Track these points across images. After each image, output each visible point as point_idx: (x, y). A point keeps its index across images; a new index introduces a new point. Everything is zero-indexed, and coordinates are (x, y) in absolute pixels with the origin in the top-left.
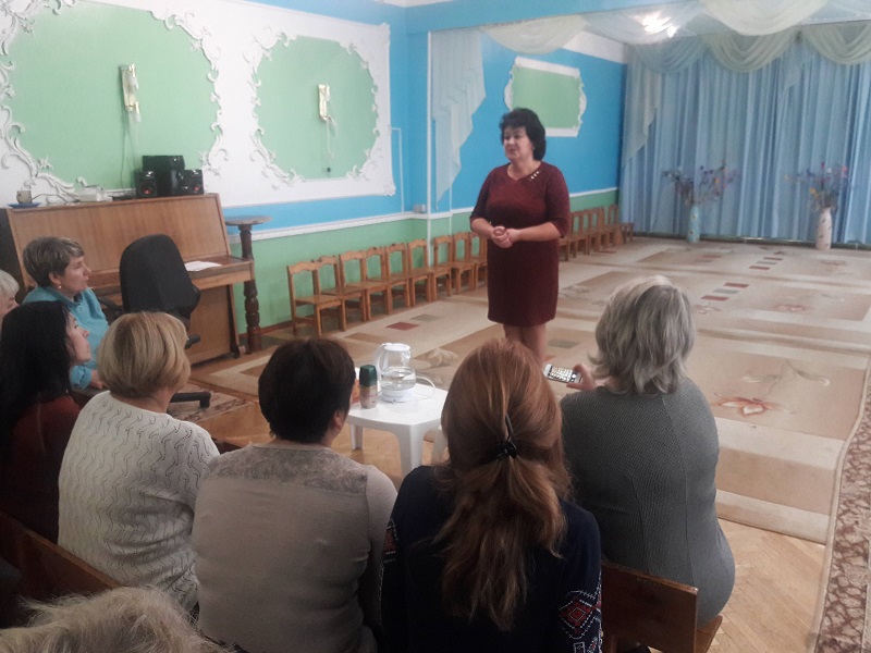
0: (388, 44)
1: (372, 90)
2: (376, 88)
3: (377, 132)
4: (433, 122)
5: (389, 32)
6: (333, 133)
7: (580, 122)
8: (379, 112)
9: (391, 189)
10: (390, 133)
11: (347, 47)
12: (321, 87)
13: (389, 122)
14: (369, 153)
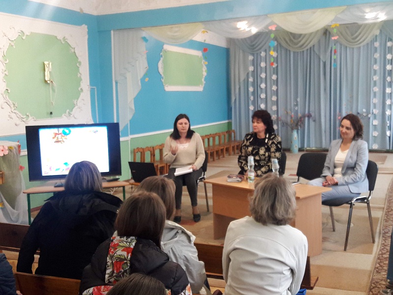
0: (87, 37)
1: (78, 64)
2: (80, 63)
3: (81, 89)
4: (116, 83)
5: (87, 30)
6: (54, 91)
7: (204, 82)
8: (82, 78)
10: (89, 89)
11: (61, 39)
12: (46, 63)
13: (89, 84)
14: (77, 102)
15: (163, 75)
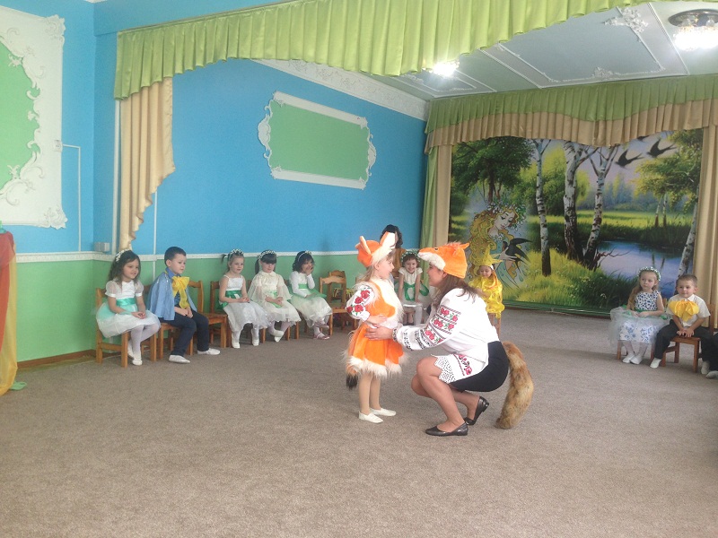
0: (60, 43)
1: (28, 93)
2: (36, 92)
3: (36, 144)
5: (65, 29)
7: (368, 175)
8: (40, 121)
9: (59, 220)
10: (61, 149)
13: (59, 138)
14: (19, 170)
15: (268, 147)
